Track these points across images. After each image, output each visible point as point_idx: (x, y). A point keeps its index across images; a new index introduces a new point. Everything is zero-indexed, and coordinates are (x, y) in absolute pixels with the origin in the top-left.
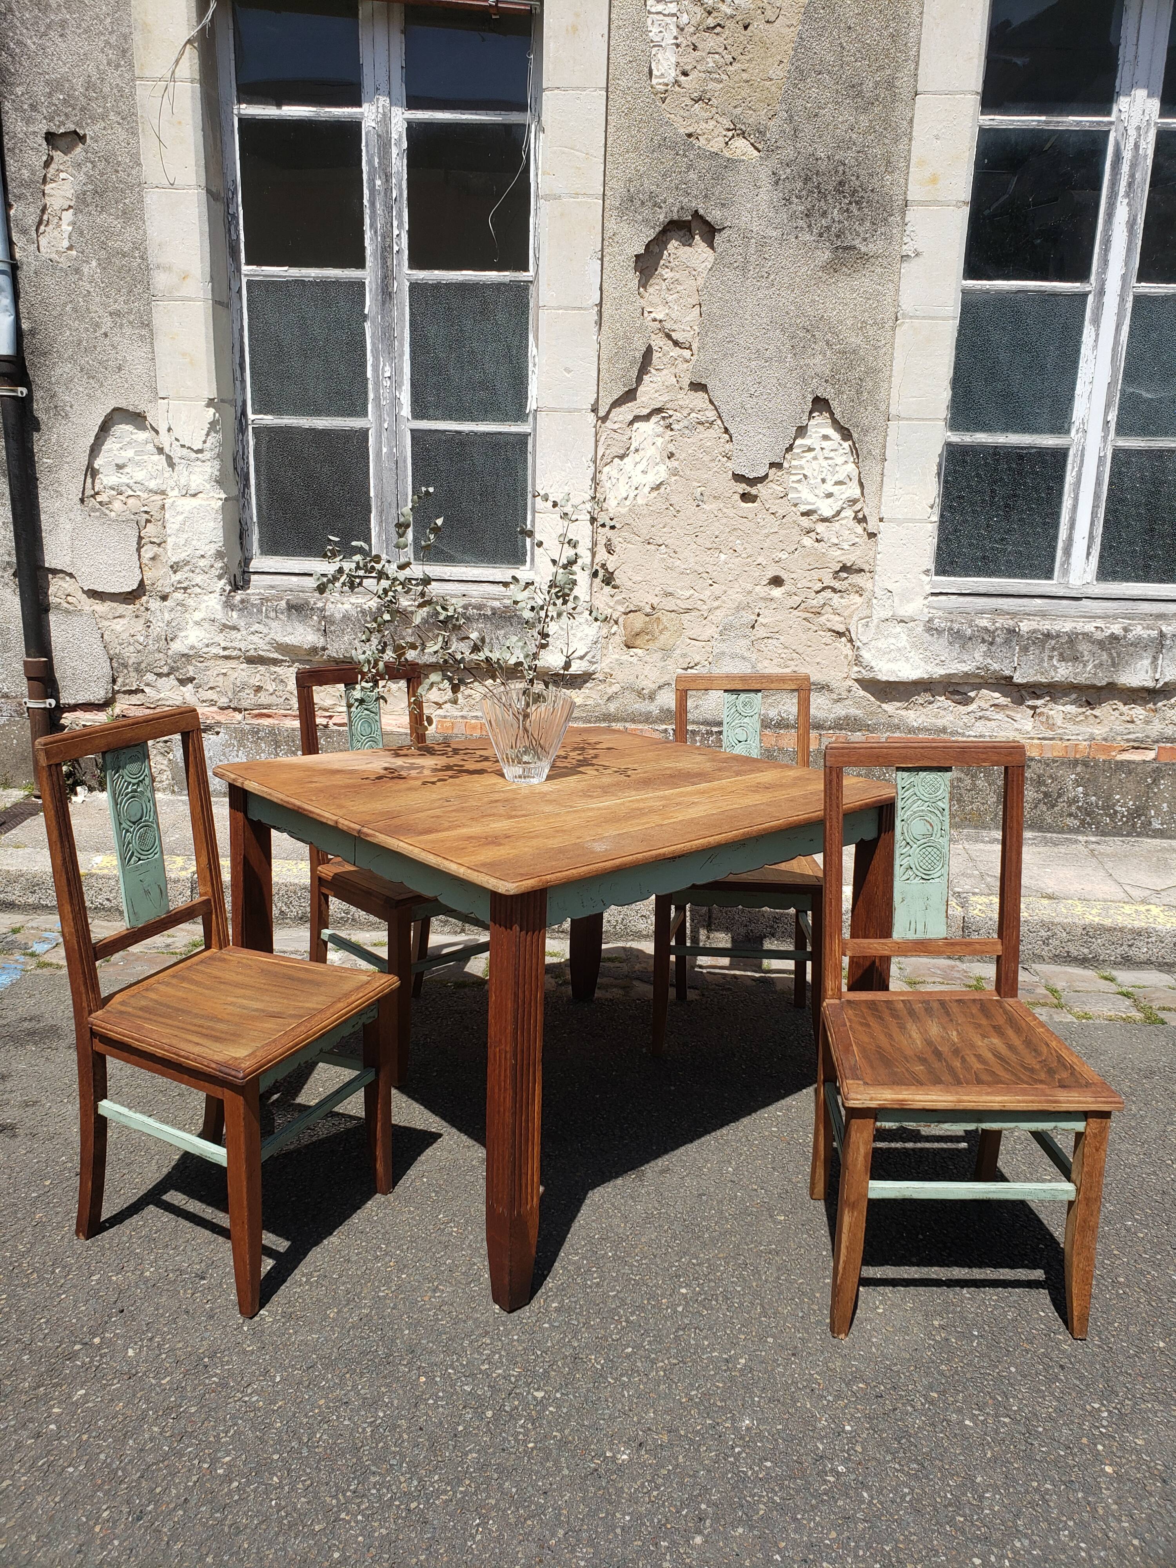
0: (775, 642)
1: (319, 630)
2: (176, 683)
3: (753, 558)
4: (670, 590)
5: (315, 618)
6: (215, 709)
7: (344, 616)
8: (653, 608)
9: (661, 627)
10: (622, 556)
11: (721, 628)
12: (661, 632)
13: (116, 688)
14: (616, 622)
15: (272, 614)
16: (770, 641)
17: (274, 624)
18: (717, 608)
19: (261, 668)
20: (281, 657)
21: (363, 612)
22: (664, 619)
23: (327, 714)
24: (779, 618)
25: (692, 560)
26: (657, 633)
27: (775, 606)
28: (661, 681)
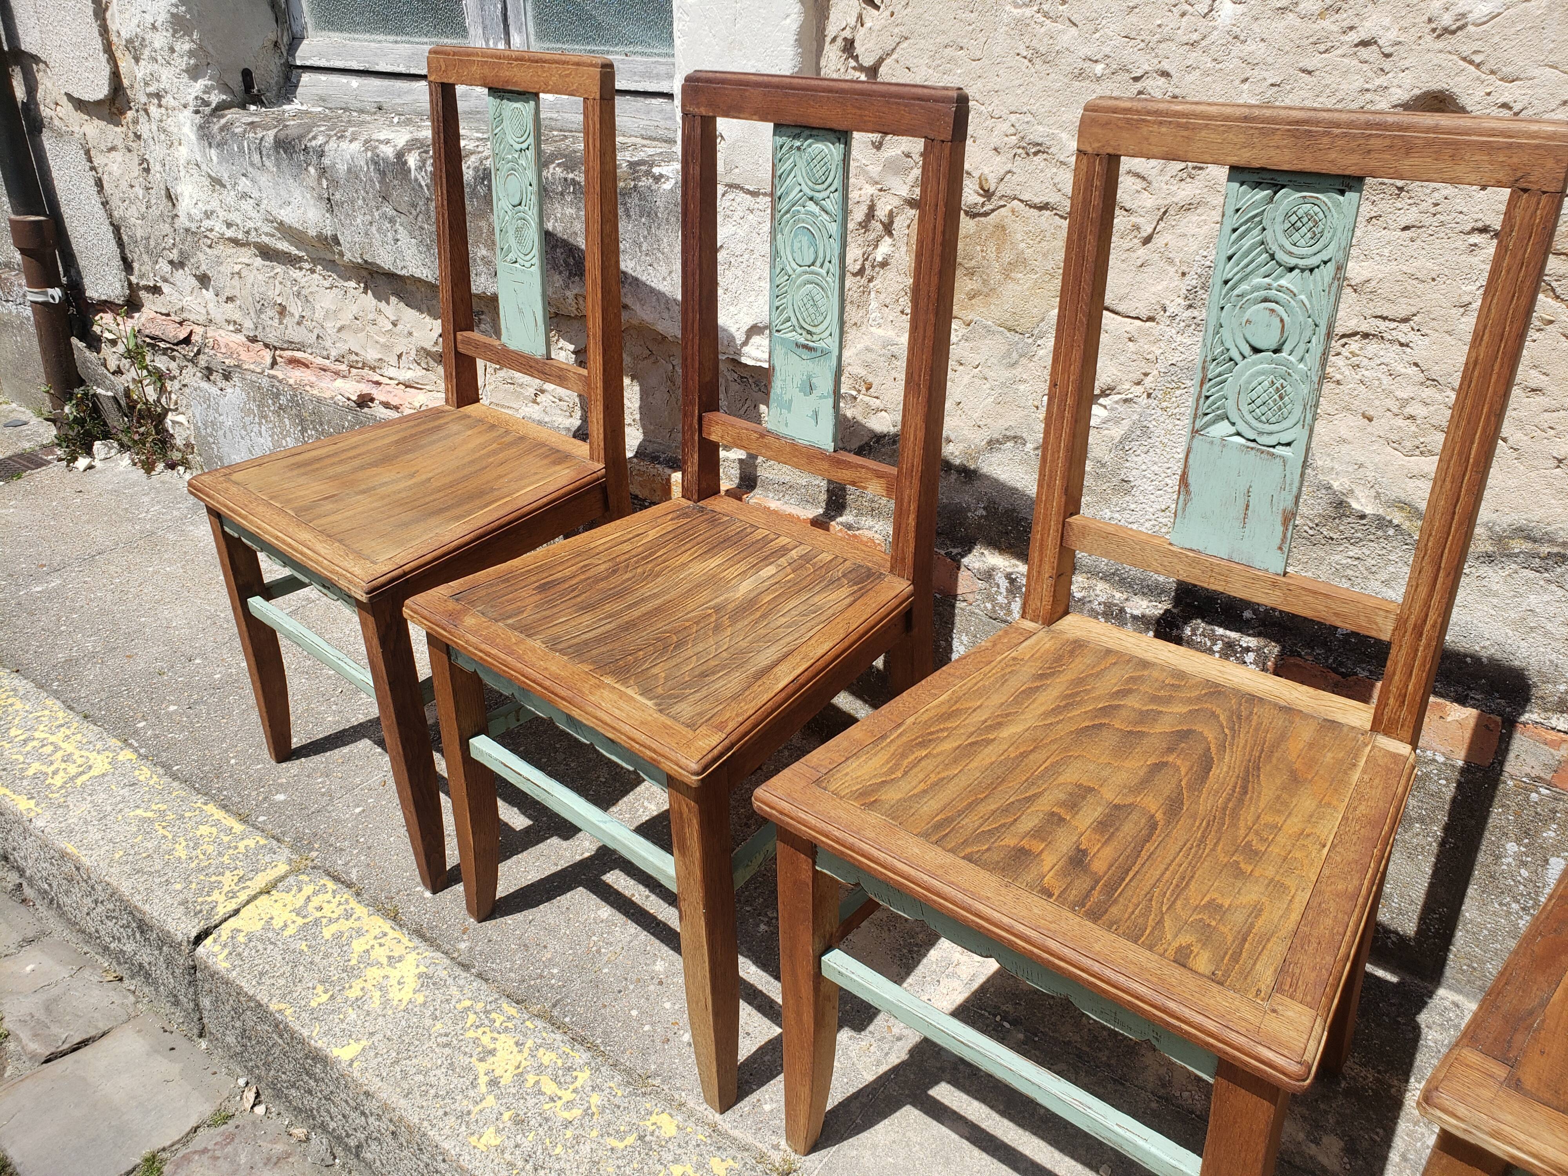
0: (1390, 353)
1: (320, 198)
2: (194, 282)
3: (1346, 18)
4: (1038, 132)
5: (312, 170)
6: (241, 338)
7: (349, 170)
8: (988, 194)
9: (1008, 256)
10: (902, 14)
11: (1192, 280)
12: (1007, 274)
13: (134, 279)
14: (888, 228)
15: (256, 158)
16: (1373, 347)
17: (264, 179)
18: (1187, 208)
19: (279, 269)
20: (294, 251)
21: (375, 161)
22: (1018, 231)
23: (377, 378)
24: (1424, 265)
25: (1112, 28)
26: (996, 276)
27: (1411, 216)
28: (997, 428)
